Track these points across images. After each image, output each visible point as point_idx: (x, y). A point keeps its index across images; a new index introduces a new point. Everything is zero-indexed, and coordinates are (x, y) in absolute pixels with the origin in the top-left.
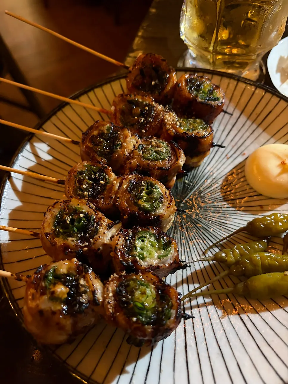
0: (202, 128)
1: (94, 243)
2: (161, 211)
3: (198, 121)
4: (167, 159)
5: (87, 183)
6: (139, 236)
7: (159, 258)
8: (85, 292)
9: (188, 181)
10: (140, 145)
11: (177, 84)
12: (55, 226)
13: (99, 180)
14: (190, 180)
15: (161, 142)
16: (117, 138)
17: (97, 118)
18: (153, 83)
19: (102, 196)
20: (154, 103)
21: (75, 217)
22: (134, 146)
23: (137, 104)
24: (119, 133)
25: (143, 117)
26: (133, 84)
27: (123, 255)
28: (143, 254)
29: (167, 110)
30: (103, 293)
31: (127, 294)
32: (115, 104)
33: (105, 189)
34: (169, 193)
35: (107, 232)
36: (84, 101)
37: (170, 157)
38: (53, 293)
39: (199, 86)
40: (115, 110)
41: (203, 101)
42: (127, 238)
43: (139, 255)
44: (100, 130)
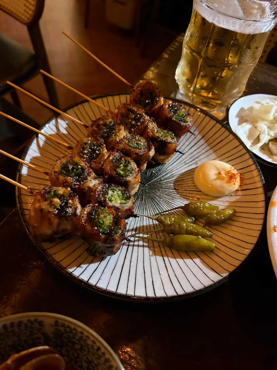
0: (171, 137)
1: (83, 184)
2: (129, 178)
3: (170, 133)
4: (142, 149)
5: (88, 150)
6: (111, 188)
7: (121, 203)
8: (71, 207)
9: (155, 172)
10: (127, 137)
11: (163, 105)
12: (62, 169)
13: (96, 150)
14: (156, 171)
15: (142, 139)
16: (114, 129)
17: (104, 114)
18: (147, 101)
19: (95, 161)
20: (144, 114)
21: (75, 167)
22: (124, 137)
23: (133, 112)
24: (116, 126)
25: (135, 121)
26: (134, 98)
27: (99, 195)
28: (111, 198)
29: (151, 120)
30: (81, 212)
31: (96, 215)
32: (119, 108)
33: (98, 157)
34: (138, 170)
35: (93, 181)
36: (99, 102)
37: (145, 149)
38: (52, 201)
39: (176, 110)
40: (118, 112)
41: (176, 120)
42: (104, 187)
43: (109, 198)
44: (104, 121)
